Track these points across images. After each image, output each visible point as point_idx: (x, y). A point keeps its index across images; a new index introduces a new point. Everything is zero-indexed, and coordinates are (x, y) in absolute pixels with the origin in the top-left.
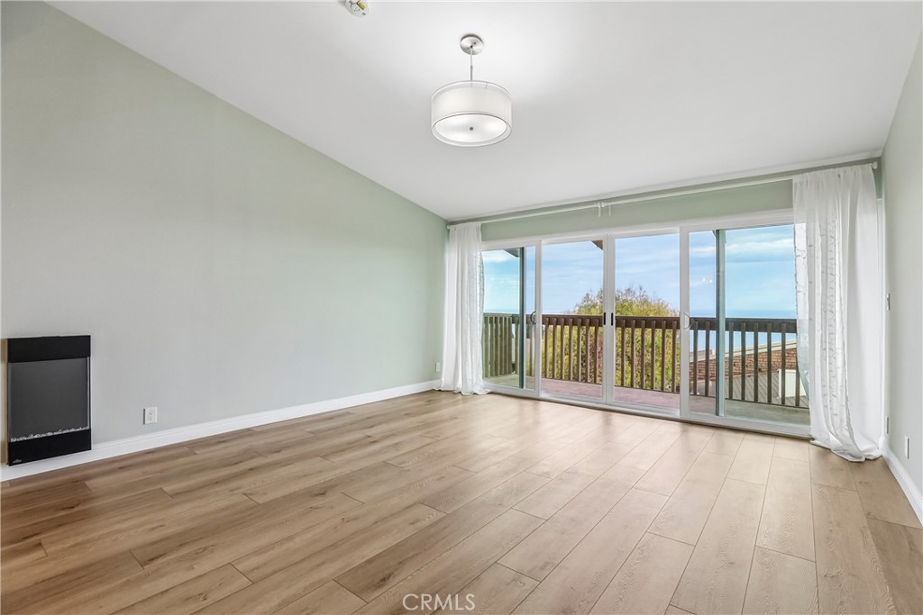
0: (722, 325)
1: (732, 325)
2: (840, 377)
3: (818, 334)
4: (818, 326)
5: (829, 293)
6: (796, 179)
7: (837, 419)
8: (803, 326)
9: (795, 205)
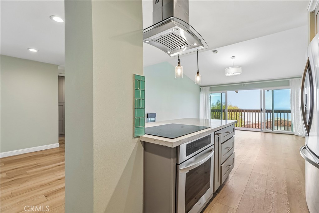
0: (273, 111)
1: (268, 111)
2: (301, 121)
3: (296, 112)
4: (296, 111)
5: (298, 104)
6: (290, 80)
7: (300, 130)
8: (292, 111)
9: (290, 85)
